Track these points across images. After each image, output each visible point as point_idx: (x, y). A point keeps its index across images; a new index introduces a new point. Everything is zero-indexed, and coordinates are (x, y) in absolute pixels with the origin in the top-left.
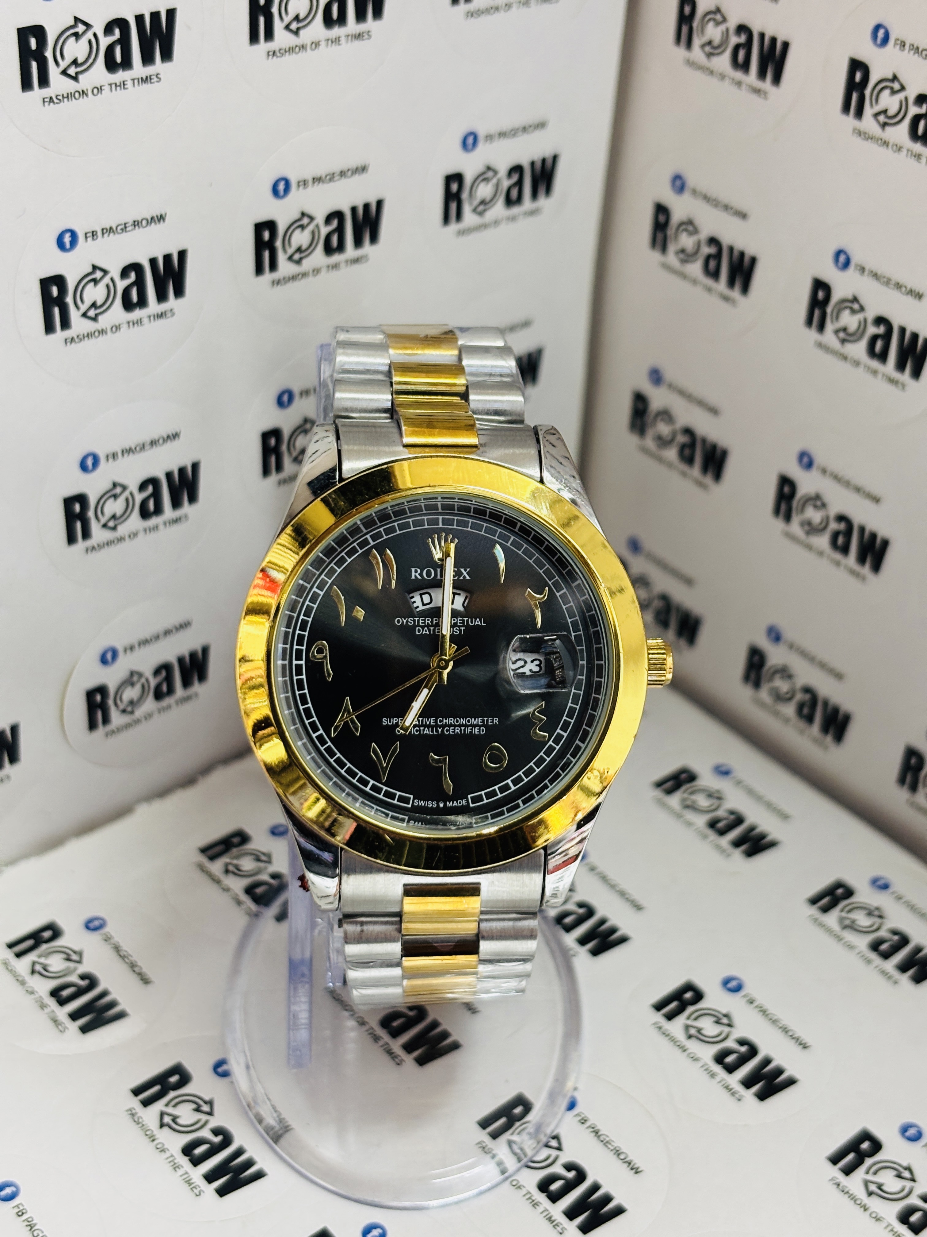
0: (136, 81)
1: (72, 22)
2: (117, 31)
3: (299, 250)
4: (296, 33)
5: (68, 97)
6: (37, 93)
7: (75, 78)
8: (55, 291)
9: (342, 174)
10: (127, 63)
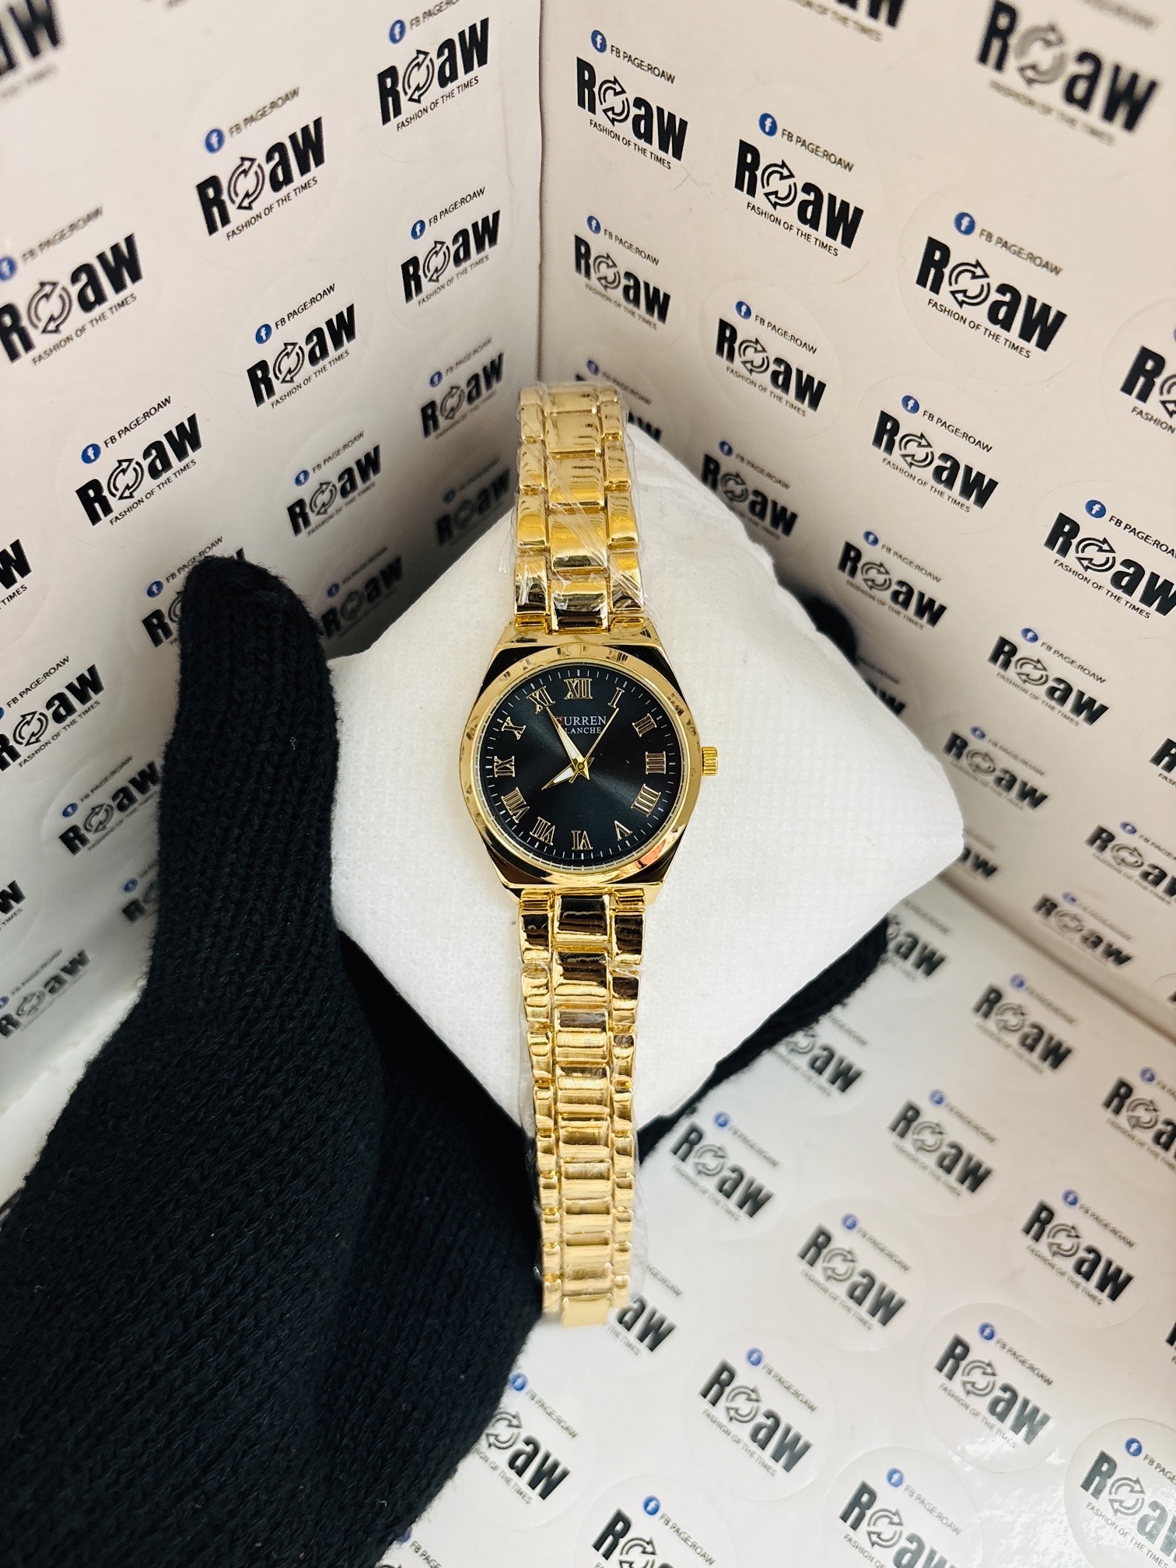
0: (177, 474)
1: (117, 465)
2: (154, 453)
3: (324, 505)
4: (292, 380)
5: (128, 510)
6: (105, 520)
7: (131, 496)
8: (155, 621)
9: (345, 446)
10: (167, 465)
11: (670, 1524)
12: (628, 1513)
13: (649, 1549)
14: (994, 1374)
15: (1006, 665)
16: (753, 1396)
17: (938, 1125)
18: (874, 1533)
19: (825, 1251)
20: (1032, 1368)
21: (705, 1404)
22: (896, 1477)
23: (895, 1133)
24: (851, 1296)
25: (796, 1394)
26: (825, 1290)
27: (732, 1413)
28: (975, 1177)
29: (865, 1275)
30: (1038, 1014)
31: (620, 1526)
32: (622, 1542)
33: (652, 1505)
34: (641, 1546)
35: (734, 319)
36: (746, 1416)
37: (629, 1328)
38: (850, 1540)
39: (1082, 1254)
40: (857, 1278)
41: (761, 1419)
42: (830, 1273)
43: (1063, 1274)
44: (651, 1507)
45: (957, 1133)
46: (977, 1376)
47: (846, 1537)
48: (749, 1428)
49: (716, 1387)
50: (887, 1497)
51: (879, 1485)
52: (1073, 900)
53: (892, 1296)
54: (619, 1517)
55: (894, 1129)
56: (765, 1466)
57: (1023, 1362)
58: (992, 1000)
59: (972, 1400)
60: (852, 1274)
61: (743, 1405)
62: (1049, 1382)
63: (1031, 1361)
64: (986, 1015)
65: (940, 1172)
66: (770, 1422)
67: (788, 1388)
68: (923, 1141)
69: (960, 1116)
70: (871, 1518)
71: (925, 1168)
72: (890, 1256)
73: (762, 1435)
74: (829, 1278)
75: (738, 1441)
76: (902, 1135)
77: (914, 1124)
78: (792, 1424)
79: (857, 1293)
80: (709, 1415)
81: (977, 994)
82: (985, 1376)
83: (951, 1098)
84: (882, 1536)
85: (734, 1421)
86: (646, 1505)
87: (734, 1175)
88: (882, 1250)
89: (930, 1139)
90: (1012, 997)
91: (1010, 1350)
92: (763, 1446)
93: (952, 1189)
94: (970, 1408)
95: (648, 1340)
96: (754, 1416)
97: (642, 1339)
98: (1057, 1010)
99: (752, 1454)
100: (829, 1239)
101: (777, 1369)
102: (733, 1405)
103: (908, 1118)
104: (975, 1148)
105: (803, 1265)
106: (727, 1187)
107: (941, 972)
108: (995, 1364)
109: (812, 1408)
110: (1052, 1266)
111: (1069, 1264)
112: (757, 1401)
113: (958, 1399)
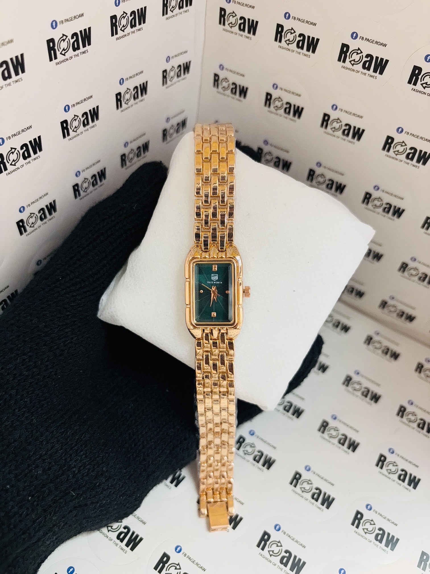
11: (286, 534)
12: (268, 531)
13: (279, 544)
14: (397, 466)
15: (368, 203)
16: (310, 482)
17: (359, 381)
18: (365, 529)
19: (327, 428)
20: (410, 462)
21: (292, 487)
22: (369, 507)
23: (345, 385)
24: (340, 443)
25: (326, 480)
26: (330, 442)
27: (303, 489)
28: (376, 398)
29: (343, 435)
30: (386, 343)
31: (266, 537)
32: (268, 543)
33: (278, 527)
34: (276, 544)
35: (271, 91)
36: (308, 490)
37: (258, 462)
38: (357, 533)
39: (419, 421)
40: (340, 436)
41: (314, 491)
42: (330, 435)
43: (414, 428)
44: (277, 528)
45: (366, 384)
46: (391, 467)
47: (355, 532)
48: (310, 494)
49: (295, 481)
50: (367, 515)
51: (363, 510)
52: (393, 298)
53: (354, 442)
54: (265, 533)
55: (344, 384)
56: (319, 508)
57: (407, 460)
58: (369, 340)
59: (391, 476)
60: (338, 435)
61: (307, 486)
62: (417, 466)
63: (410, 460)
64: (369, 344)
65: (363, 397)
66: (318, 491)
67: (322, 478)
68: (355, 387)
69: (366, 378)
70: (363, 524)
71: (357, 396)
72: (351, 427)
73: (315, 496)
74: (331, 437)
75: (307, 500)
76: (347, 386)
77: (351, 382)
78: (326, 491)
79: (342, 441)
80: (294, 491)
81: (364, 338)
82: (394, 467)
83: (362, 372)
84: (368, 530)
85: (304, 492)
86: (275, 528)
87: (289, 404)
88: (348, 426)
89: (357, 387)
90: (376, 338)
91: (401, 457)
92: (317, 500)
93: (369, 403)
94: (391, 478)
95: (266, 466)
96: (312, 489)
97: (264, 465)
98: (392, 342)
99: (313, 504)
100: (327, 424)
101: (317, 472)
102: (303, 486)
103: (348, 381)
104: (374, 388)
105: (320, 434)
106: (287, 408)
107: (350, 332)
108: (396, 462)
109: (333, 485)
110: (409, 426)
111: (415, 425)
112: (311, 484)
113: (386, 476)
